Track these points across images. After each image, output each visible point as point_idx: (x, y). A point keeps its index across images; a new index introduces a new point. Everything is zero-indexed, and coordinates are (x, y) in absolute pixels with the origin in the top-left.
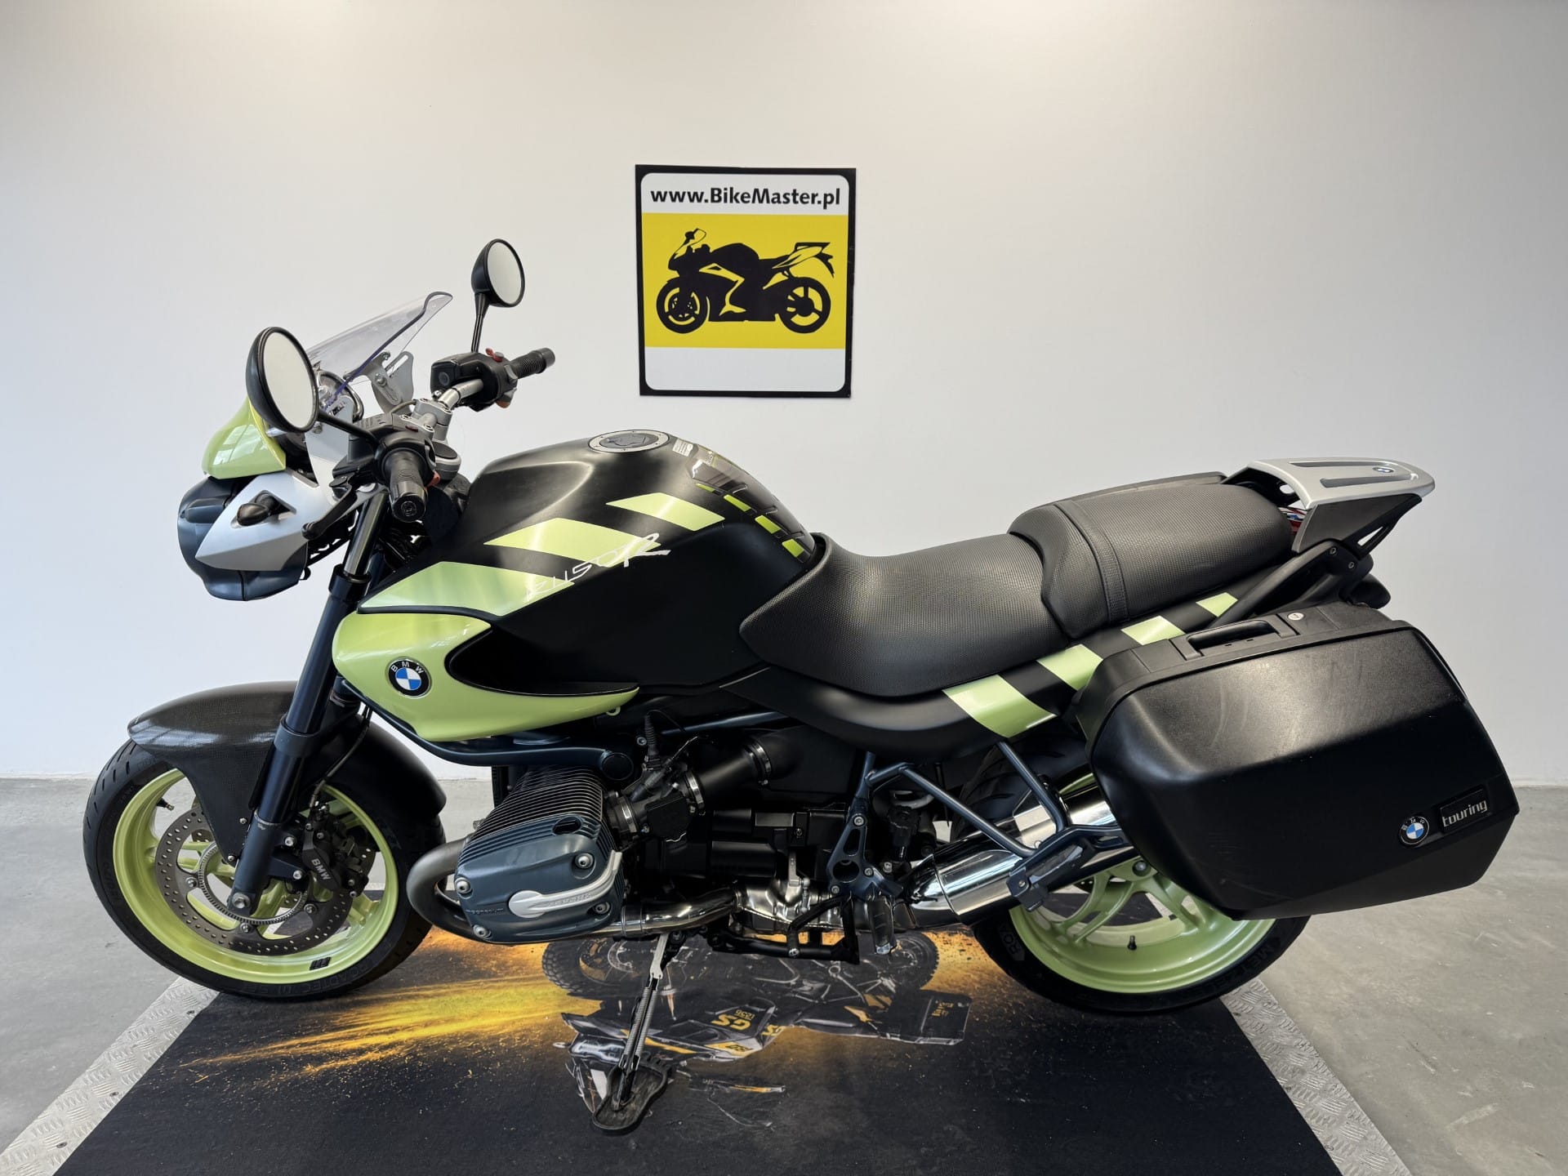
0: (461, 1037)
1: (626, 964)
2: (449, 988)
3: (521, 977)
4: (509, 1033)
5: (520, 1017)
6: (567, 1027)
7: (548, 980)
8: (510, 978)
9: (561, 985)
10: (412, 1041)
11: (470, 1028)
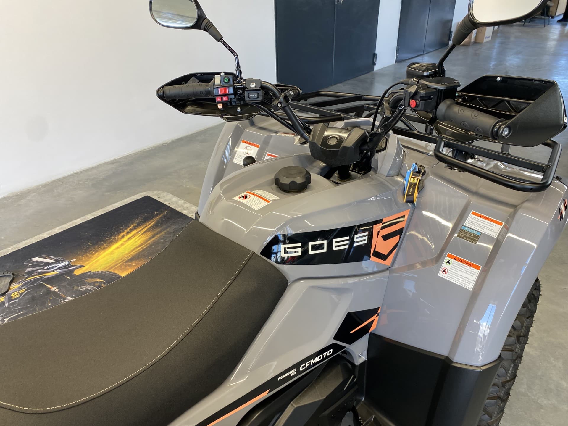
0: (107, 247)
1: (84, 289)
2: (134, 253)
3: (116, 266)
4: (94, 255)
5: (97, 259)
6: (78, 264)
7: (106, 270)
8: (119, 264)
9: (98, 272)
10: (119, 240)
11: (108, 250)
